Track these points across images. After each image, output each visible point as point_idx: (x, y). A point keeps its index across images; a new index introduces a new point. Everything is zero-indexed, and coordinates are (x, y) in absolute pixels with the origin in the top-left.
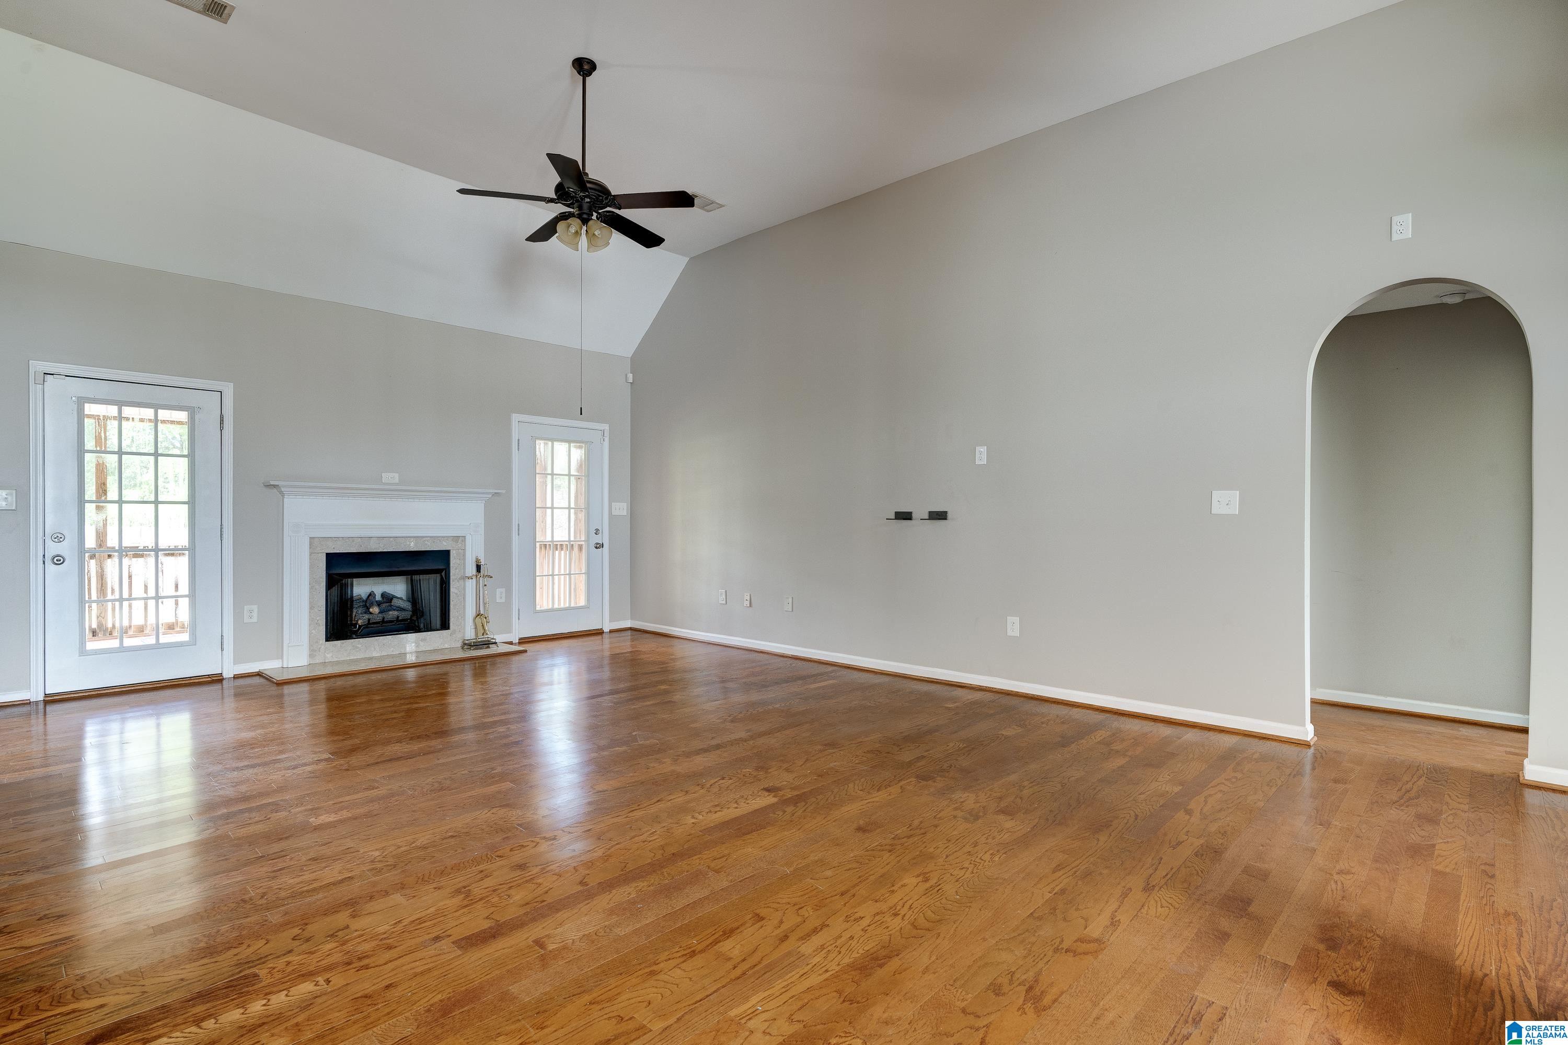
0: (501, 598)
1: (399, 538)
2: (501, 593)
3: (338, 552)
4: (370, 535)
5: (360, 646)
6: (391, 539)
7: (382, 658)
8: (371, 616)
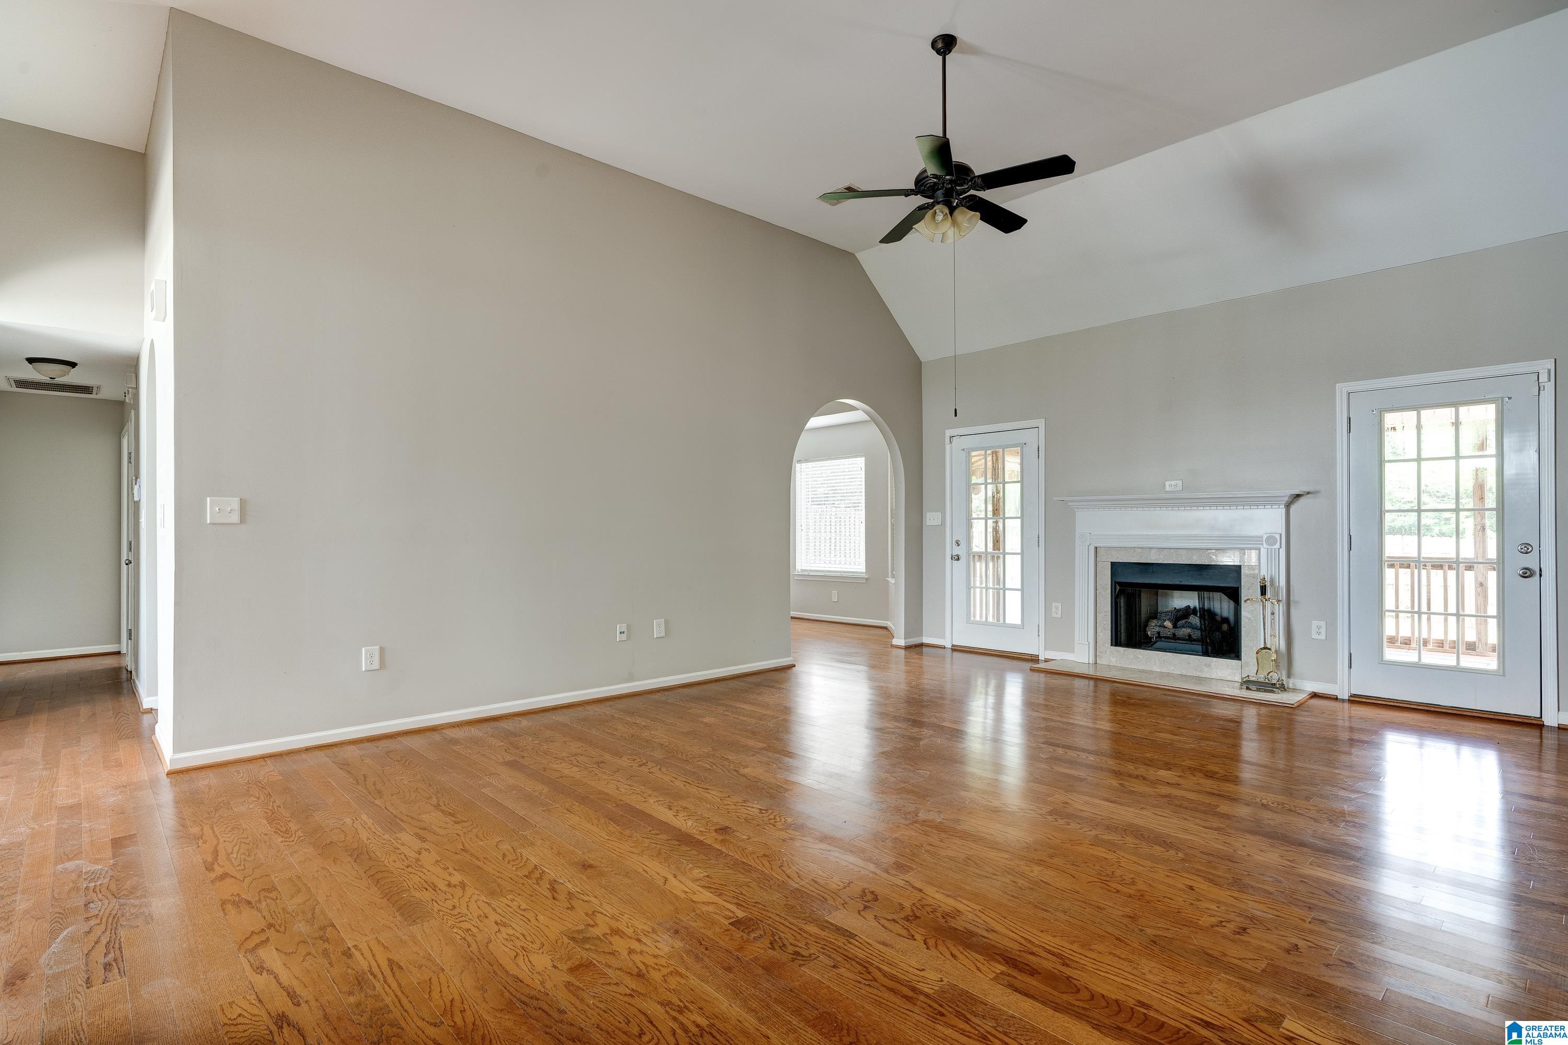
0: (1319, 633)
1: (1181, 551)
2: (1319, 627)
3: (1121, 561)
4: (1151, 546)
5: (1141, 657)
6: (1172, 551)
7: (1162, 675)
8: (1161, 630)
